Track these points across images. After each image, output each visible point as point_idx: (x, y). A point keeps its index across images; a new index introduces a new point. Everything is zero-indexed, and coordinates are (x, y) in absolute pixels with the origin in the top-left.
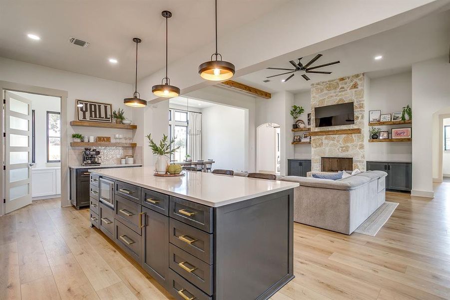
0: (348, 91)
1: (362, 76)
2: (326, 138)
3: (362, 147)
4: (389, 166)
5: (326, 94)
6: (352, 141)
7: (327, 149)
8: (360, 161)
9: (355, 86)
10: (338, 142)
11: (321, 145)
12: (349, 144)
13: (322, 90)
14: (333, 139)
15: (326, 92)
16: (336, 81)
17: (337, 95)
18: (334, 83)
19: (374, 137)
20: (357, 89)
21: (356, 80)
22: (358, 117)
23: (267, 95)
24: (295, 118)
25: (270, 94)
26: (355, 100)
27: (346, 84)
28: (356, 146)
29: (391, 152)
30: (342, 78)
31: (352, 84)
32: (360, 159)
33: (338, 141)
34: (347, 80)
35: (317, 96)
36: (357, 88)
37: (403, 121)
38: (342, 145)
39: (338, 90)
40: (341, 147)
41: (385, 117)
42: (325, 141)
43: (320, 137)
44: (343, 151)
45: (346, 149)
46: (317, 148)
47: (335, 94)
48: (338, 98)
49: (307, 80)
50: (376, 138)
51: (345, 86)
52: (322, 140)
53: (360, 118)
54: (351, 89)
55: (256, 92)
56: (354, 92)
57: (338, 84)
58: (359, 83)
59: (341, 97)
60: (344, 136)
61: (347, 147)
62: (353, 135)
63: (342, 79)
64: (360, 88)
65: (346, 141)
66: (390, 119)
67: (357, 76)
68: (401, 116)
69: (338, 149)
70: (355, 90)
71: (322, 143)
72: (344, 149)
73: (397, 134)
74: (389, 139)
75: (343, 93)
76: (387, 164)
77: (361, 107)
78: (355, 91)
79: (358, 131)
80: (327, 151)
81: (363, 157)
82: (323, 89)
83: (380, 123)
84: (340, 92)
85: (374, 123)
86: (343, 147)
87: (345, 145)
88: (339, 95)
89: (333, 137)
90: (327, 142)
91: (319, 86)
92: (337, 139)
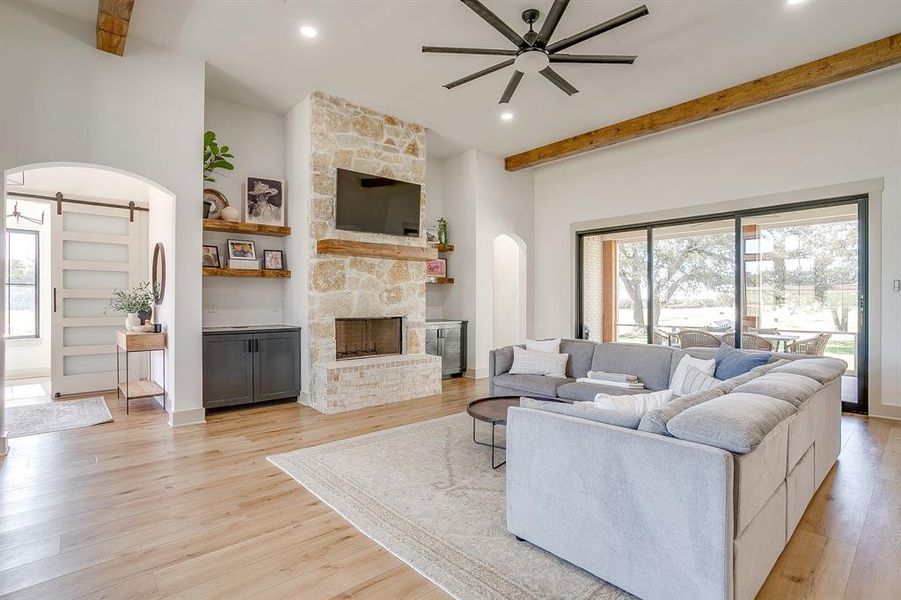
0: (403, 156)
1: (424, 133)
2: (353, 264)
3: (423, 292)
5: (355, 140)
6: (407, 277)
7: (356, 293)
9: (414, 150)
10: (379, 277)
11: (340, 282)
12: (402, 285)
13: (345, 125)
14: (370, 268)
15: (354, 134)
16: (378, 117)
17: (380, 154)
18: (374, 120)
20: (417, 159)
21: (414, 135)
26: (413, 181)
27: (397, 135)
28: (414, 290)
30: (391, 118)
31: (408, 141)
32: (421, 319)
34: (399, 128)
35: (332, 135)
36: (417, 155)
38: (389, 286)
39: (382, 142)
40: (386, 291)
42: (351, 273)
43: (337, 258)
44: (391, 300)
45: (397, 295)
46: (330, 292)
47: (374, 151)
48: (383, 164)
51: (396, 140)
52: (343, 268)
54: (406, 152)
56: (411, 162)
57: (382, 127)
58: (420, 146)
59: (387, 163)
60: (392, 262)
61: (399, 291)
62: (409, 263)
65: (396, 275)
67: (417, 128)
69: (380, 295)
70: (414, 158)
71: (343, 277)
72: (392, 295)
75: (392, 155)
80: (355, 302)
82: (347, 123)
84: (386, 149)
86: (390, 291)
87: (396, 285)
88: (383, 156)
89: (369, 262)
90: (355, 275)
91: (336, 110)
92: (377, 268)
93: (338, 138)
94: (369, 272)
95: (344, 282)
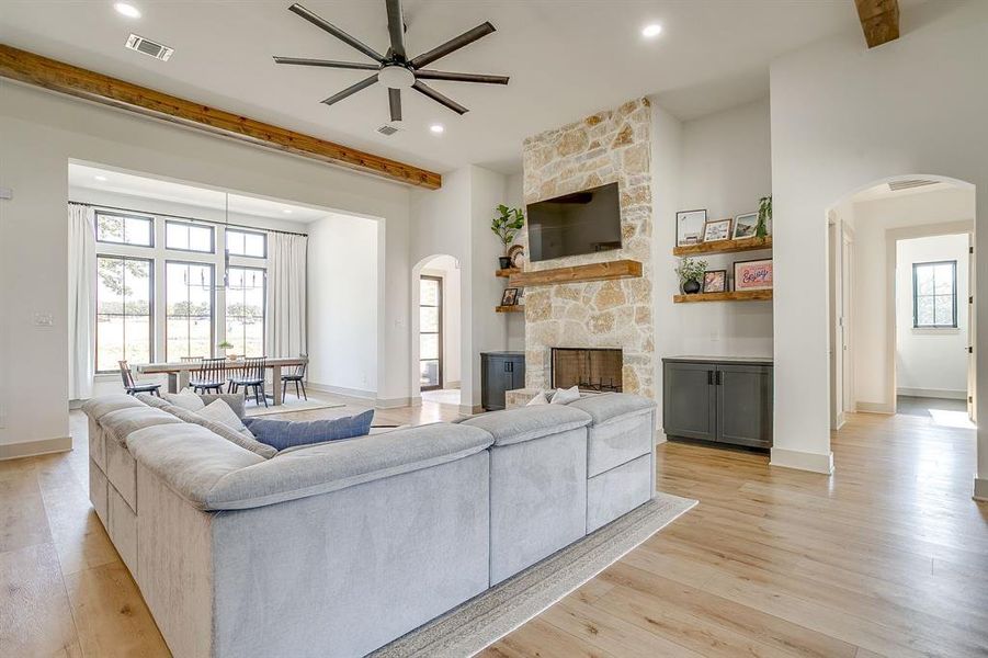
0: (611, 153)
1: (642, 105)
2: (558, 293)
3: (644, 316)
4: (718, 373)
5: (558, 165)
6: (620, 299)
7: (562, 323)
8: (638, 360)
9: (625, 138)
10: (586, 303)
11: (546, 312)
12: (613, 310)
13: (548, 158)
14: (575, 295)
15: (557, 159)
16: (580, 126)
17: (583, 165)
18: (576, 132)
19: (692, 287)
20: (631, 146)
21: (627, 119)
22: (632, 229)
23: (429, 179)
24: (507, 240)
25: (439, 177)
26: (627, 177)
27: (603, 132)
28: (630, 315)
29: (737, 331)
30: (594, 117)
31: (618, 131)
32: (640, 352)
33: (587, 301)
34: (606, 122)
35: (538, 172)
36: (630, 142)
37: (759, 240)
38: (597, 313)
39: (586, 152)
40: (594, 318)
41: (715, 228)
42: (556, 302)
43: (543, 289)
44: (599, 329)
45: (604, 323)
46: (539, 322)
47: (578, 165)
48: (586, 175)
49: (461, 113)
50: (696, 291)
51: (601, 139)
52: (548, 298)
53: (638, 230)
54: (616, 145)
55: (384, 167)
56: (622, 154)
57: (585, 134)
58: (636, 126)
59: (591, 172)
60: (600, 284)
61: (608, 318)
62: (622, 282)
63: (595, 120)
64: (637, 141)
65: (605, 299)
66: (727, 234)
67: (630, 107)
68: (754, 223)
69: (587, 324)
70: (626, 147)
71: (550, 306)
72: (600, 322)
73: (750, 278)
74: (728, 294)
75: (597, 160)
76: (712, 368)
77: (640, 198)
78: (627, 152)
79: (633, 269)
80: (562, 331)
81: (649, 346)
82: (550, 152)
83: (705, 247)
84: (590, 156)
85: (687, 248)
86: (598, 319)
87: (604, 312)
88: (588, 165)
89: (573, 289)
90: (560, 304)
91: (542, 145)
92: (583, 294)
93: (543, 171)
94: (575, 298)
95: (550, 312)
